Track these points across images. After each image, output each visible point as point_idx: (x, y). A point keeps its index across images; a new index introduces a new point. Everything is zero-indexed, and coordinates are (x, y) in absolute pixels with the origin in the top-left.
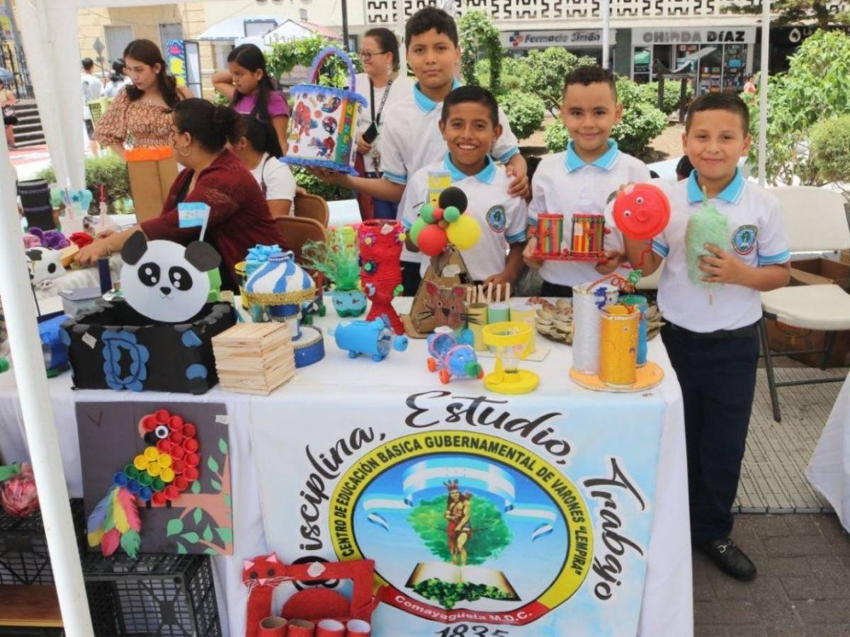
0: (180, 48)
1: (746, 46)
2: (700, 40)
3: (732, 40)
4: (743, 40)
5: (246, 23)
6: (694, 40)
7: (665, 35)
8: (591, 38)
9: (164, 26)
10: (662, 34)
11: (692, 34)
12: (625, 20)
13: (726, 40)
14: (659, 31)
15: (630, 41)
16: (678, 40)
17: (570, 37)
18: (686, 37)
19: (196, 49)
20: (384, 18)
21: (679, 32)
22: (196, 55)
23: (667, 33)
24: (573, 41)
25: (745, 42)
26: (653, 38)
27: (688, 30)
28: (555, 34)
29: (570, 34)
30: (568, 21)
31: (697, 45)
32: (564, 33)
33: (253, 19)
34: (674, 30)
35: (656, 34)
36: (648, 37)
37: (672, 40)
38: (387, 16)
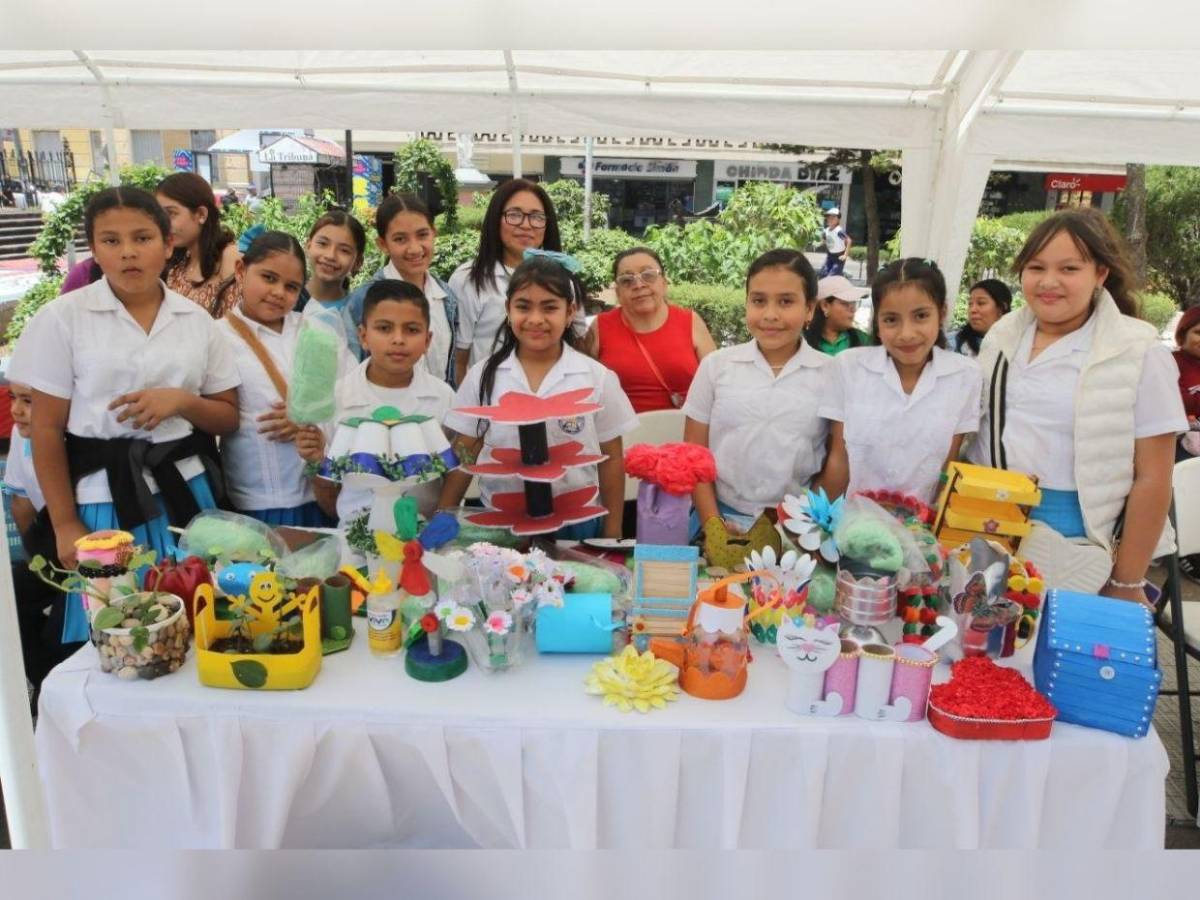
0: (187, 159)
1: (841, 187)
2: (790, 177)
3: (825, 179)
4: (838, 179)
5: (262, 135)
6: (783, 176)
7: (751, 170)
8: (669, 168)
9: (196, 132)
10: (748, 168)
11: (781, 168)
12: (705, 150)
13: (819, 178)
14: (744, 164)
15: (712, 175)
16: (765, 176)
17: (645, 168)
18: (774, 173)
19: (208, 161)
20: (438, 135)
21: (768, 167)
22: (208, 168)
23: (753, 168)
24: (649, 171)
25: (840, 182)
26: (738, 172)
27: (776, 165)
28: (629, 163)
29: (645, 164)
30: (640, 149)
31: (787, 183)
32: (640, 162)
33: (270, 131)
34: (761, 165)
35: (741, 167)
36: (732, 171)
37: (759, 175)
38: (441, 134)
